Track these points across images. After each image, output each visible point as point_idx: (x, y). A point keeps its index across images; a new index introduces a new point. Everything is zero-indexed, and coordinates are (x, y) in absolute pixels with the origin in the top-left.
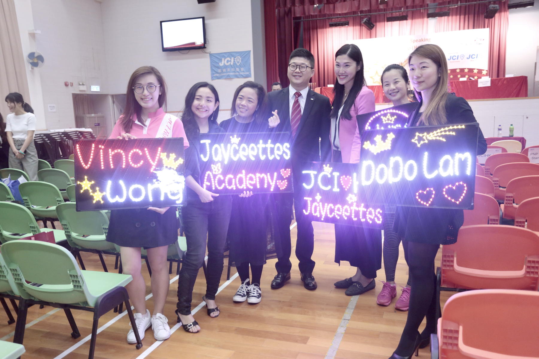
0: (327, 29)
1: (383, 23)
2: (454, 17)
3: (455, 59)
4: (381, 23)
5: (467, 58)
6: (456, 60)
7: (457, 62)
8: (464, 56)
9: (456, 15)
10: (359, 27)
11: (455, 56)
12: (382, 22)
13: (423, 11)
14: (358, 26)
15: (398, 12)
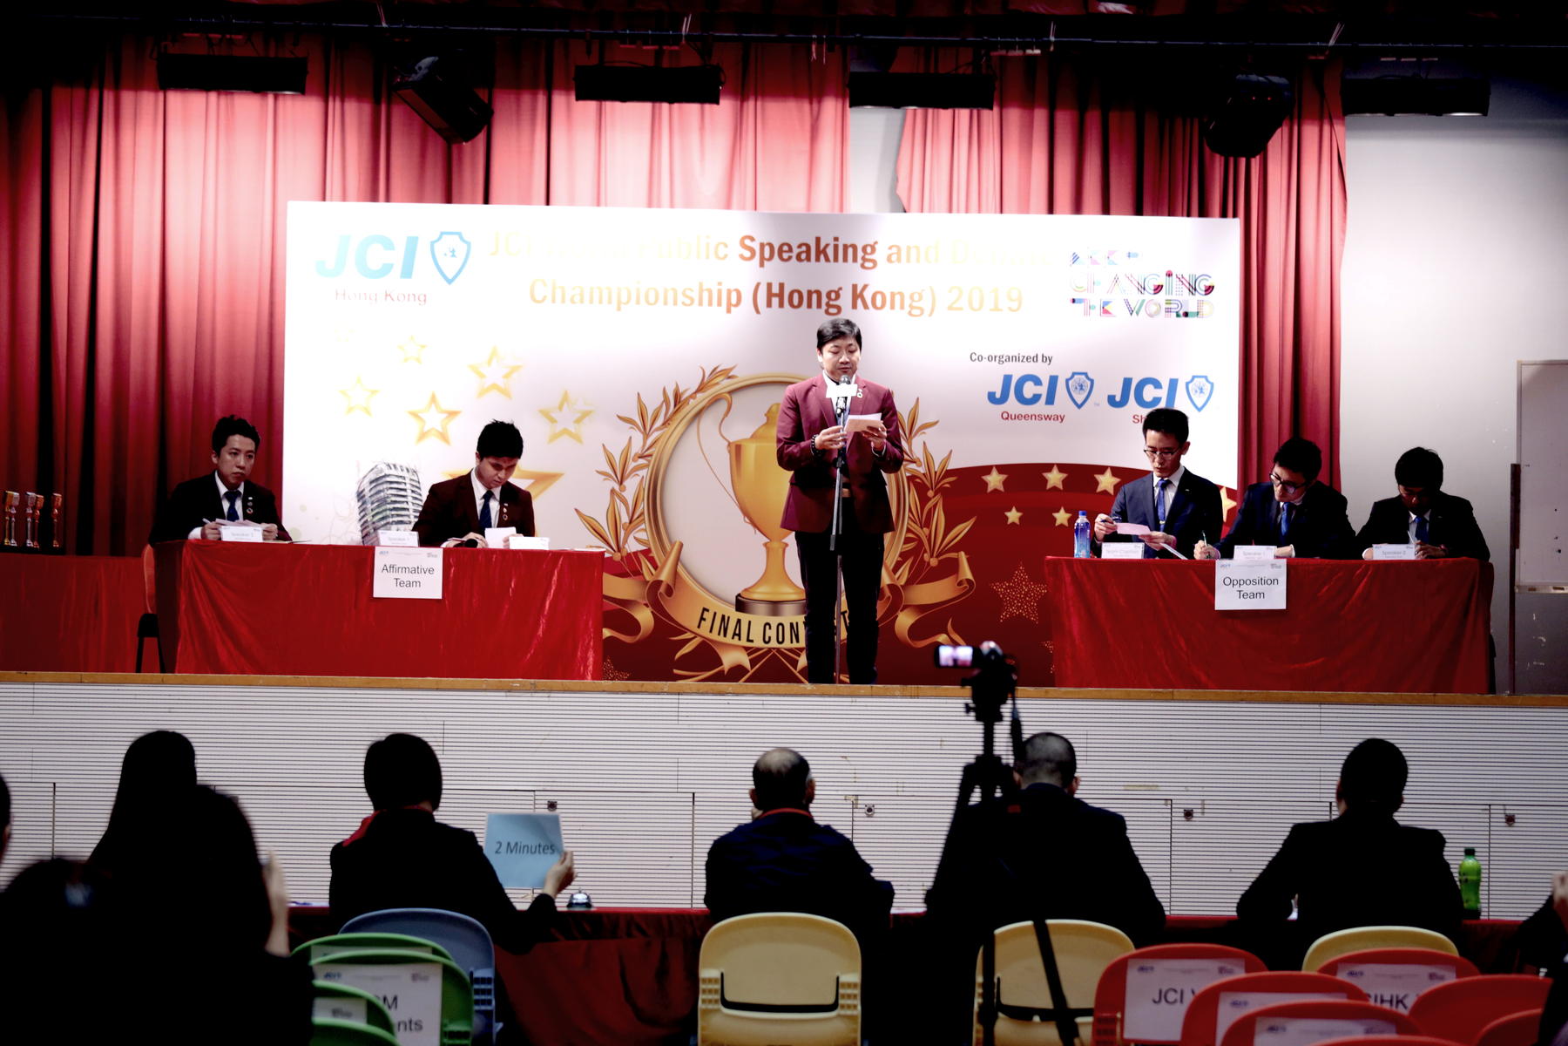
3: (1036, 398)
4: (526, 98)
5: (1111, 400)
6: (1040, 408)
7: (1048, 418)
8: (1092, 381)
11: (1037, 382)
12: (533, 88)
13: (819, 52)
15: (655, 40)
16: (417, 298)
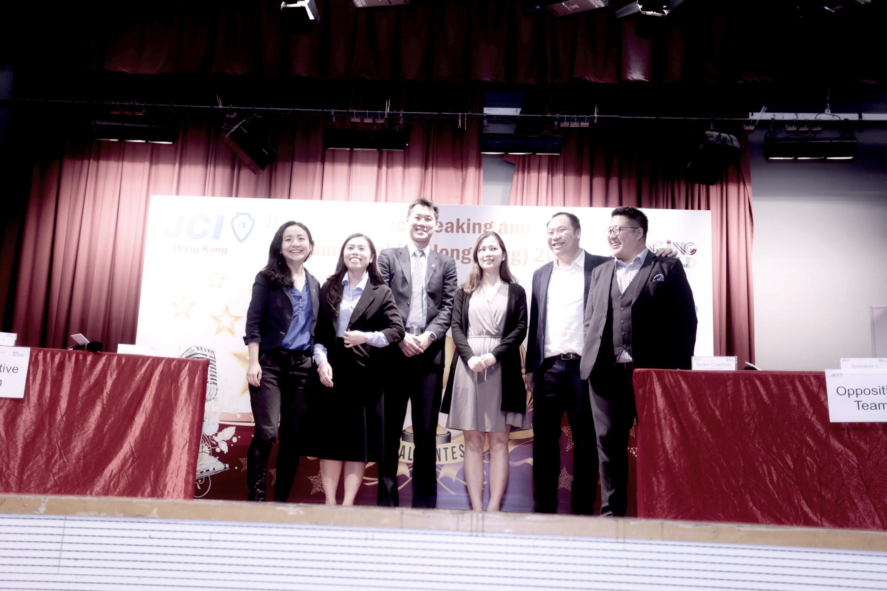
0: (103, 164)
1: (319, 166)
2: (571, 179)
4: (311, 166)
9: (579, 173)
10: (228, 171)
12: (315, 161)
13: (463, 124)
14: (224, 164)
15: (370, 115)
16: (221, 251)
